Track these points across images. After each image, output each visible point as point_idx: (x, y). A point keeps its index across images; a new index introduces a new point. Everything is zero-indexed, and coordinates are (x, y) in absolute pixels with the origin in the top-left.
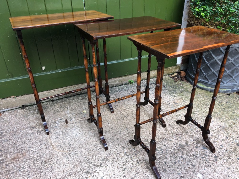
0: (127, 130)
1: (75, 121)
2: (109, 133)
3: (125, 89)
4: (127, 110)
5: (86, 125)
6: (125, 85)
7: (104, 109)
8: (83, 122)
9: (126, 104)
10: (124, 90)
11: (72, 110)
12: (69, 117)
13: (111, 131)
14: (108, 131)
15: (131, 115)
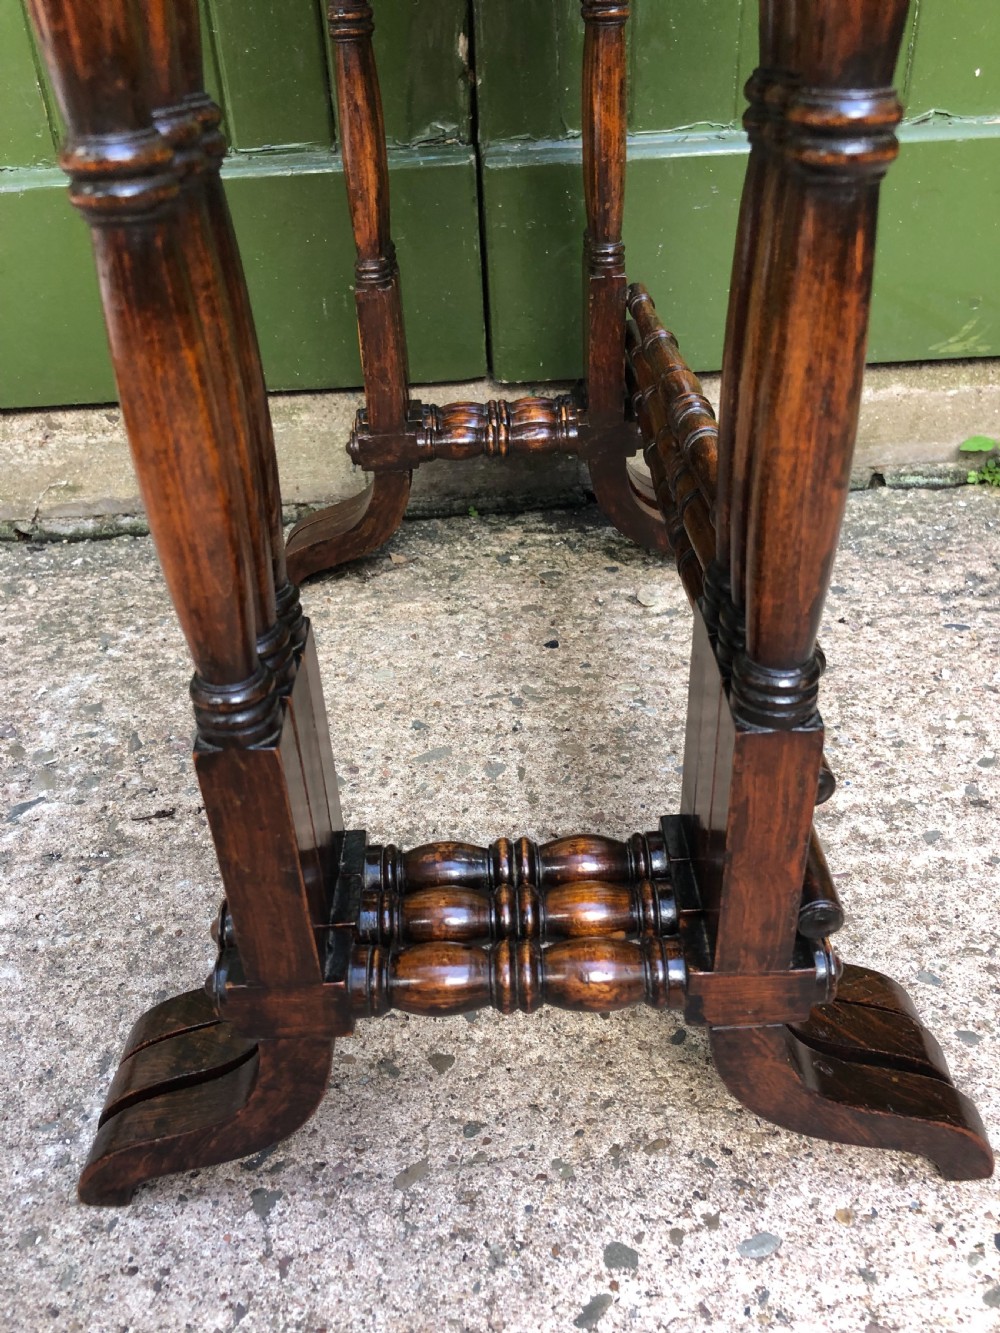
0: (744, 1284)
1: (52, 828)
2: (380, 1224)
3: (894, 541)
4: (857, 835)
5: (139, 934)
6: (907, 487)
7: (510, 741)
8: (134, 879)
9: (860, 730)
10: (880, 547)
11: (132, 683)
12: (38, 756)
13: (441, 1197)
14: (392, 1168)
15: (907, 941)
